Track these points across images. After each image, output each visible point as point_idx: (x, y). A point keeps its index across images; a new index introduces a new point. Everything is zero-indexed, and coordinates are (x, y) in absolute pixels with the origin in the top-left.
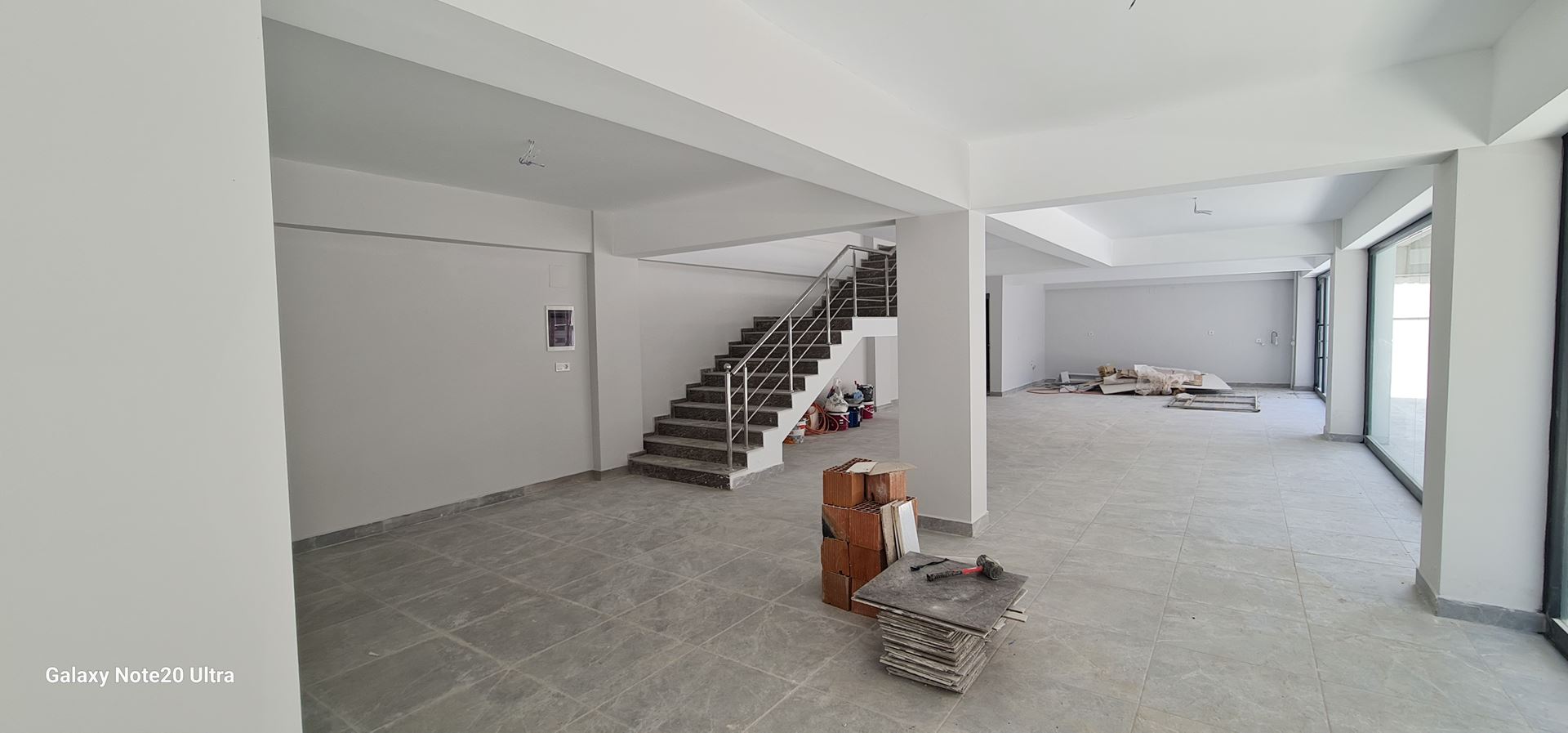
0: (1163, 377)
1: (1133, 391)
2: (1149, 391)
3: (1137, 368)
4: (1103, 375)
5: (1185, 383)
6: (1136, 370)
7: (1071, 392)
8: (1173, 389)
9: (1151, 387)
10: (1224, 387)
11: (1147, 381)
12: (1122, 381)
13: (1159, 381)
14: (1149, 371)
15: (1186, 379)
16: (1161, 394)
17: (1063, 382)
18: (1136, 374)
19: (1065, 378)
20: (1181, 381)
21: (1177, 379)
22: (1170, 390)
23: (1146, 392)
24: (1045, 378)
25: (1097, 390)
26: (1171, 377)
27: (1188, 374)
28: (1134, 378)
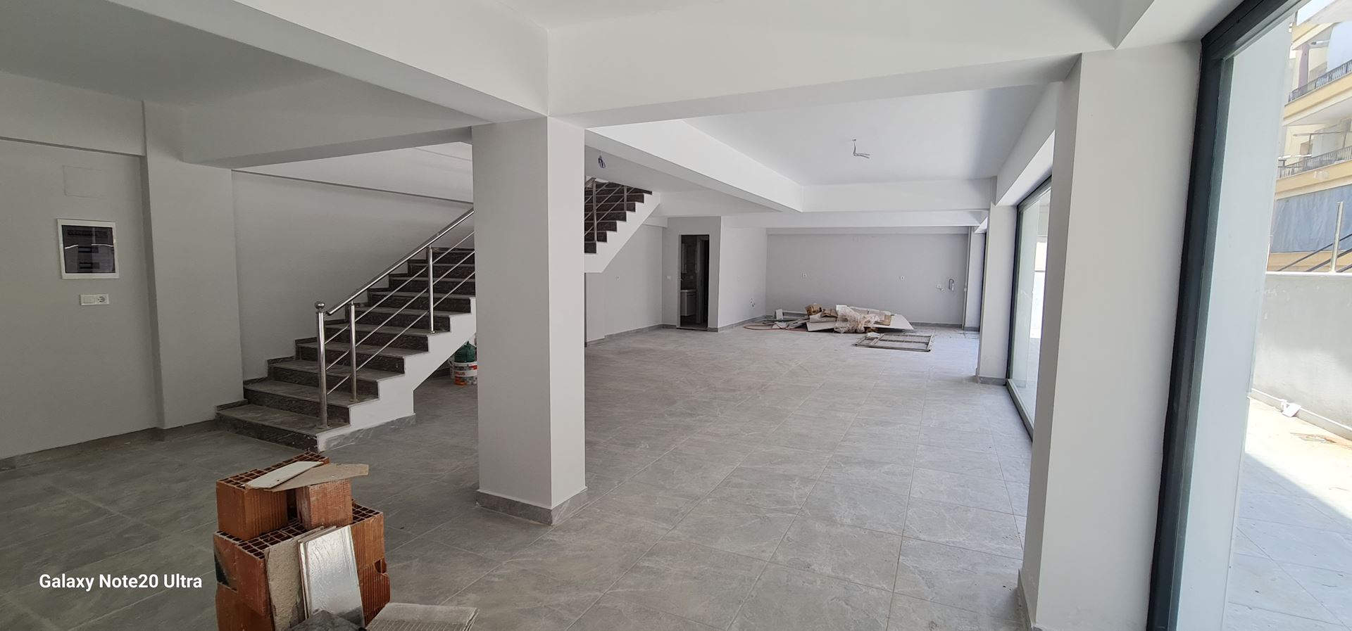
0: (858, 316)
1: (833, 329)
2: (846, 329)
3: (838, 308)
4: (810, 314)
5: (876, 323)
6: (837, 309)
7: (781, 329)
8: (866, 328)
9: (848, 326)
10: (911, 327)
11: (845, 320)
12: (825, 319)
13: (855, 321)
14: (847, 311)
15: (877, 319)
16: (856, 332)
17: (778, 319)
18: (837, 313)
19: (780, 316)
20: (873, 321)
21: (869, 319)
22: (863, 329)
23: (843, 330)
24: (764, 314)
25: (803, 327)
26: (864, 317)
27: (880, 314)
28: (834, 317)
